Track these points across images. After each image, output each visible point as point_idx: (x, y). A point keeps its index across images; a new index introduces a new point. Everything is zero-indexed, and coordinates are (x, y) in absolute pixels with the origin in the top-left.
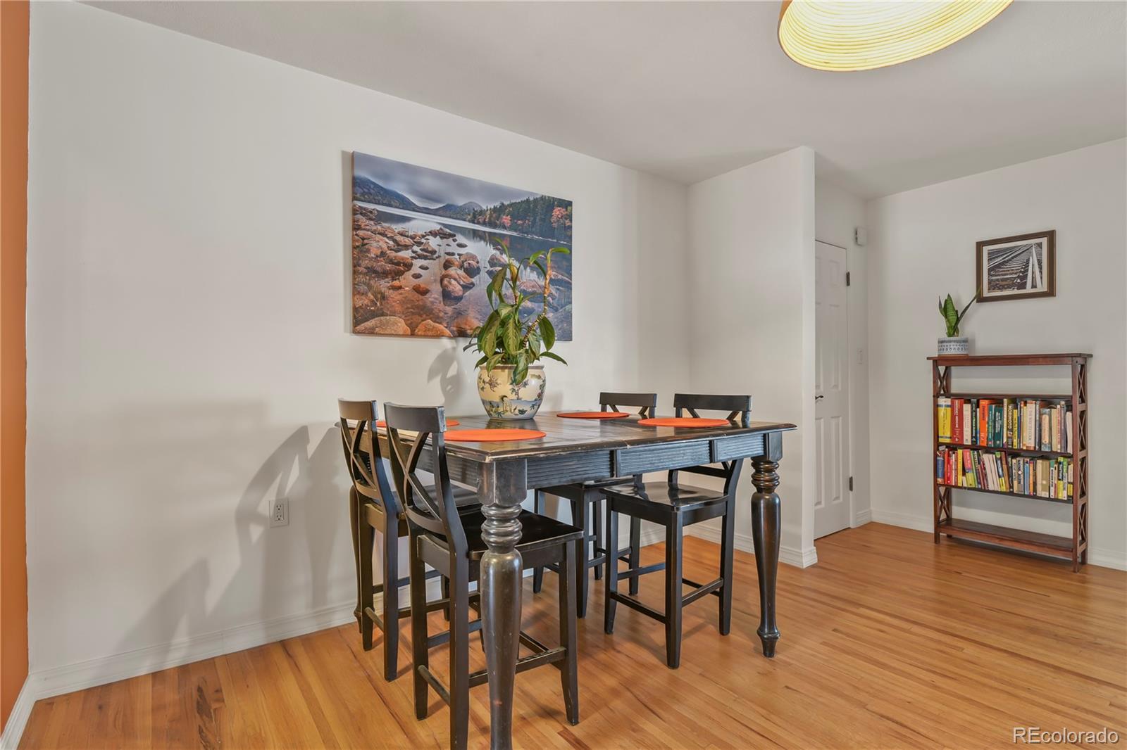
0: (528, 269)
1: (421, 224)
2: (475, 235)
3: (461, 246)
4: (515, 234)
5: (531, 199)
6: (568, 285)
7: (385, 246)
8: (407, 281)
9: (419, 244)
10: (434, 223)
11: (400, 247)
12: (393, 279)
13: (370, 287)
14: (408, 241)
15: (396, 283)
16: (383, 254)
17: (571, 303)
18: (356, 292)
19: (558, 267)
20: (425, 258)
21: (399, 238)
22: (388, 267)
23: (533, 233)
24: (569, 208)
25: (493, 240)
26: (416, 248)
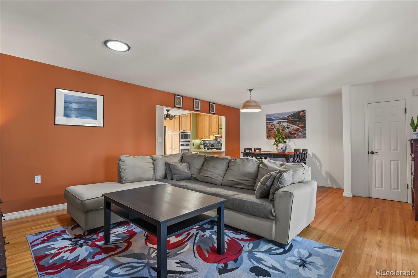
0: (295, 126)
1: (275, 122)
2: (284, 122)
3: (282, 124)
4: (292, 120)
5: (295, 112)
6: (305, 127)
7: (270, 127)
8: (273, 131)
9: (275, 125)
10: (277, 121)
11: (272, 126)
12: (272, 131)
13: (268, 133)
14: (273, 125)
15: (272, 132)
16: (270, 128)
17: (306, 130)
18: (267, 134)
19: (302, 124)
20: (276, 127)
21: (272, 125)
22: (271, 129)
23: (295, 119)
24: (304, 112)
25: (288, 122)
26: (275, 126)
